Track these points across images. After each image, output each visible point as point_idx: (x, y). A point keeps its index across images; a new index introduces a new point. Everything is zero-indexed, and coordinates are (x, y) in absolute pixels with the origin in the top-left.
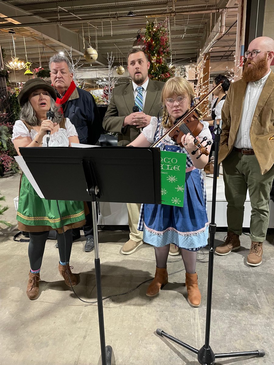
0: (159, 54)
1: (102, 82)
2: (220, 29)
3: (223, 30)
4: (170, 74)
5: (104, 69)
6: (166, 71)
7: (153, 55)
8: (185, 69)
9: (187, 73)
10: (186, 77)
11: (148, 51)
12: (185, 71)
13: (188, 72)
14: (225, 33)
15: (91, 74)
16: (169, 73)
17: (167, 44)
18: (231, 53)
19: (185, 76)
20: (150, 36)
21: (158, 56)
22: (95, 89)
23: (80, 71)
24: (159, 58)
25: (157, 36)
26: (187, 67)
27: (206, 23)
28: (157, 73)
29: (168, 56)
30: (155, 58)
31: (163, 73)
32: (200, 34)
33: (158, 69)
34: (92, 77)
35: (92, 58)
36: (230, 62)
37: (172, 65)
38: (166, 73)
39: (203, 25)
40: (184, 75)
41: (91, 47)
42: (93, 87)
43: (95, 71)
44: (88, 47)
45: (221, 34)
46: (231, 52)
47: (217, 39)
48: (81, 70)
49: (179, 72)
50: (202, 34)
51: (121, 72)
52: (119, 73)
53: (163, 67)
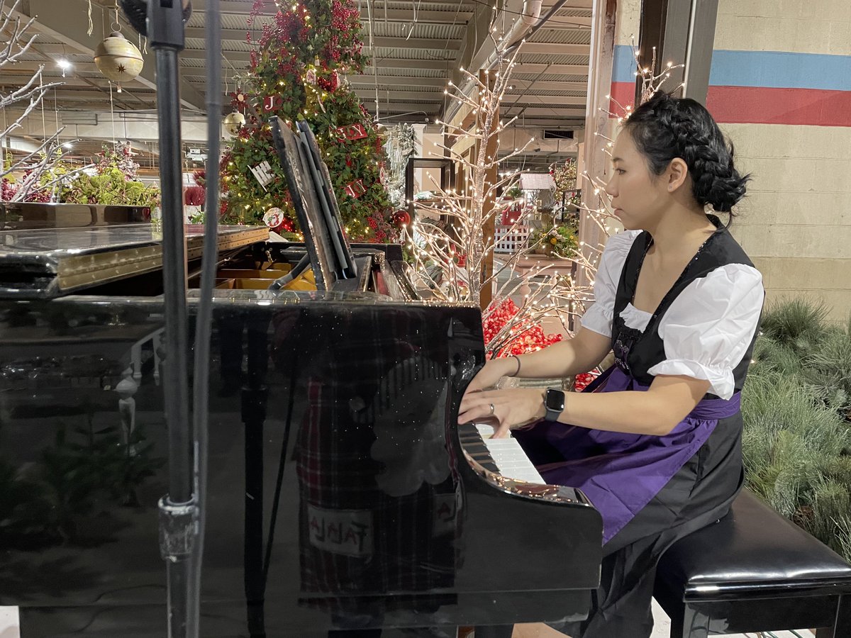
0: (327, 59)
2: (528, 5)
4: (366, 130)
6: (351, 119)
7: (308, 59)
8: (414, 132)
9: (420, 144)
10: (416, 153)
12: (412, 138)
13: (421, 141)
14: (544, 21)
16: (362, 126)
17: (356, 30)
18: (523, 111)
19: (413, 151)
21: (325, 64)
23: (126, 119)
24: (329, 72)
26: (418, 128)
27: (467, 22)
28: (318, 120)
29: (358, 70)
30: (314, 70)
31: (340, 123)
32: (451, 51)
33: (325, 107)
35: (121, 69)
36: (520, 130)
37: (379, 122)
38: (354, 124)
39: (458, 26)
40: (411, 150)
41: (121, 37)
44: (111, 36)
45: (530, 21)
46: (522, 108)
47: (514, 41)
48: (130, 115)
49: (397, 140)
50: (457, 51)
53: (343, 104)
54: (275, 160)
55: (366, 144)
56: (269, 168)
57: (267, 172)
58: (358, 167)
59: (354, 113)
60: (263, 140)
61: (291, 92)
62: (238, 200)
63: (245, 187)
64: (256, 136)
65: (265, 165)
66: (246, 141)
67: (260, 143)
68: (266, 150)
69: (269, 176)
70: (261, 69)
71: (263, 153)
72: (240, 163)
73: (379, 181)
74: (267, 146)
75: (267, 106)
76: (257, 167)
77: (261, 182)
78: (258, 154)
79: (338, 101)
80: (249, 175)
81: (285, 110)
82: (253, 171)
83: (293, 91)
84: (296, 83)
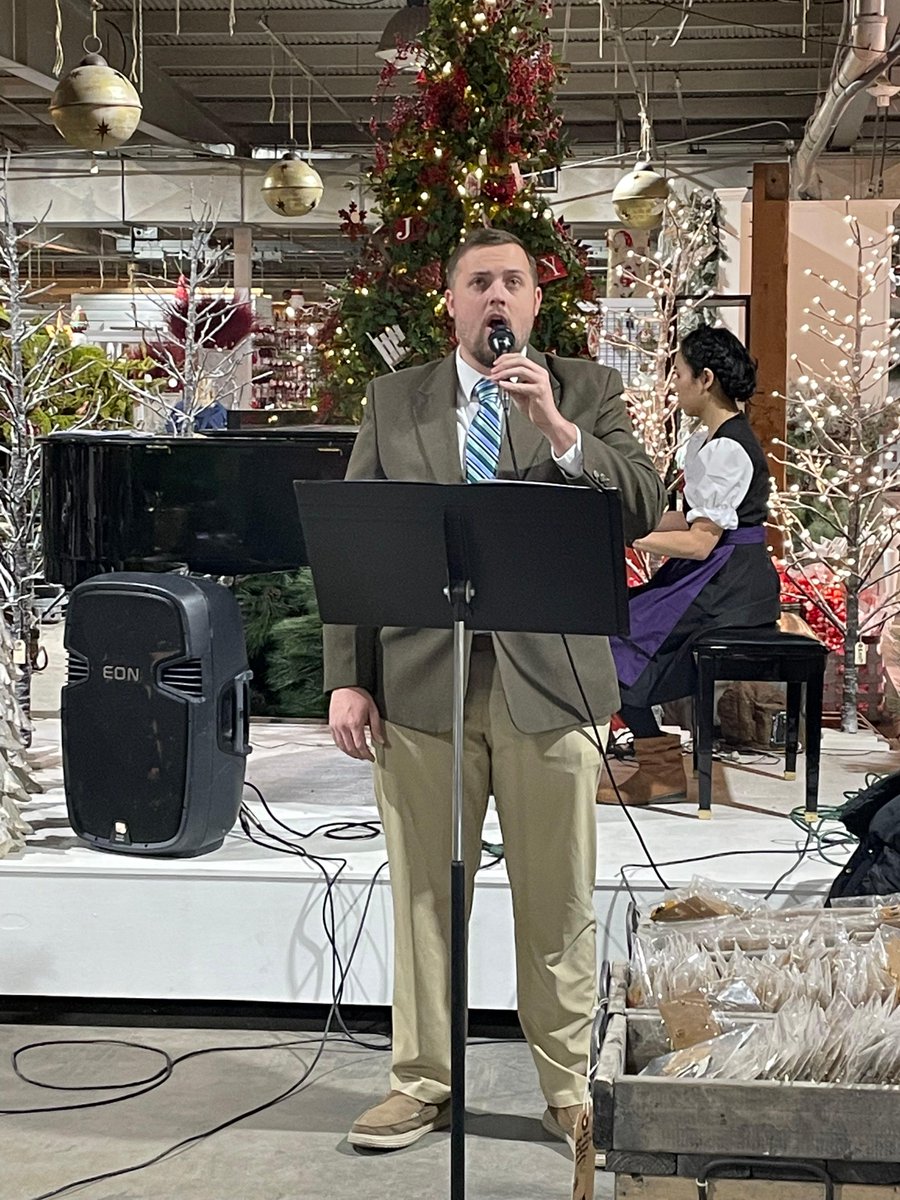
0: (499, 156)
1: (162, 243)
2: (860, 30)
3: (877, 37)
5: (182, 166)
8: (717, 208)
9: (733, 233)
10: (725, 258)
11: (437, 131)
12: (711, 225)
13: (737, 227)
14: (898, 51)
15: (82, 197)
19: (716, 252)
20: (452, 53)
21: (496, 160)
22: (109, 288)
24: (502, 173)
25: (492, 56)
26: (730, 198)
30: (479, 173)
34: (90, 215)
35: (104, 129)
37: (648, 168)
38: (543, 255)
40: (711, 249)
41: (101, 62)
42: (92, 272)
43: (114, 173)
44: (84, 63)
47: (860, 73)
51: (299, 201)
52: (281, 205)
53: (524, 225)
54: (413, 325)
55: (564, 289)
56: (402, 337)
57: (399, 345)
58: (550, 328)
59: (543, 237)
60: (391, 290)
61: (439, 213)
62: (349, 389)
63: (362, 369)
64: (382, 284)
65: (395, 333)
66: (365, 292)
67: (388, 296)
68: (396, 307)
69: (402, 351)
70: (390, 173)
71: (392, 312)
72: (353, 329)
73: (586, 351)
74: (399, 302)
75: (400, 234)
76: (382, 336)
77: (389, 361)
78: (383, 313)
79: (516, 221)
80: (368, 349)
81: (429, 242)
82: (375, 341)
83: (444, 213)
84: (448, 197)
